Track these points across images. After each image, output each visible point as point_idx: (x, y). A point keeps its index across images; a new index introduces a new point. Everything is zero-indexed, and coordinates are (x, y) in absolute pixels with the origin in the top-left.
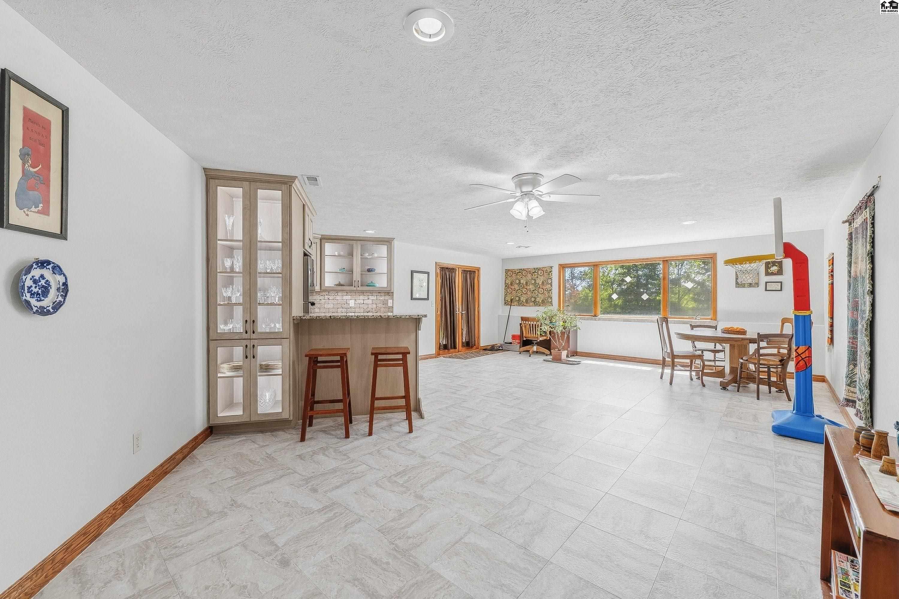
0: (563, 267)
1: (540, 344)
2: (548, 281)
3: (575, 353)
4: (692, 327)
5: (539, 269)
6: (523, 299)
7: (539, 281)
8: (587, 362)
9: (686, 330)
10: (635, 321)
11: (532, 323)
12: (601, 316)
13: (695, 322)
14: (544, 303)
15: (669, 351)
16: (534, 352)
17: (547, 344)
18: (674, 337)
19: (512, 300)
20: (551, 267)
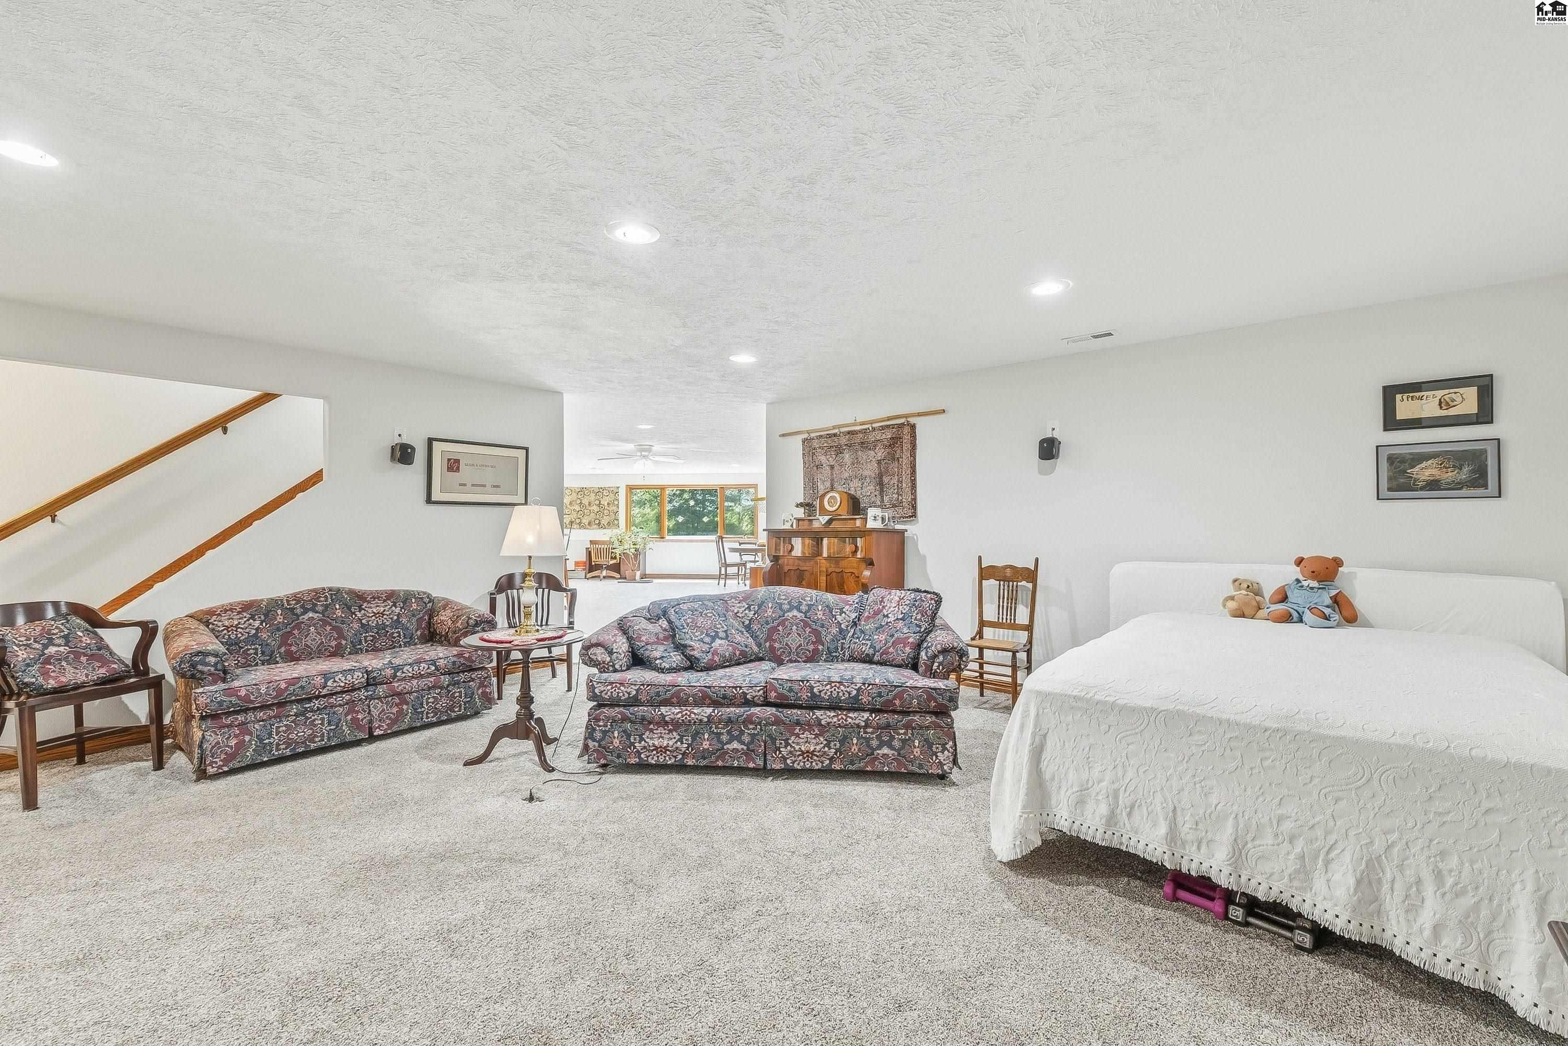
0: (631, 489)
1: (609, 568)
2: (615, 502)
3: (644, 576)
4: (740, 544)
5: (603, 489)
6: (585, 521)
7: (604, 502)
8: (655, 581)
9: (737, 546)
10: (697, 541)
11: (603, 546)
12: (667, 538)
13: (741, 540)
14: (611, 525)
15: (723, 562)
16: (604, 577)
17: (616, 568)
18: (726, 550)
19: (572, 522)
20: (618, 488)
